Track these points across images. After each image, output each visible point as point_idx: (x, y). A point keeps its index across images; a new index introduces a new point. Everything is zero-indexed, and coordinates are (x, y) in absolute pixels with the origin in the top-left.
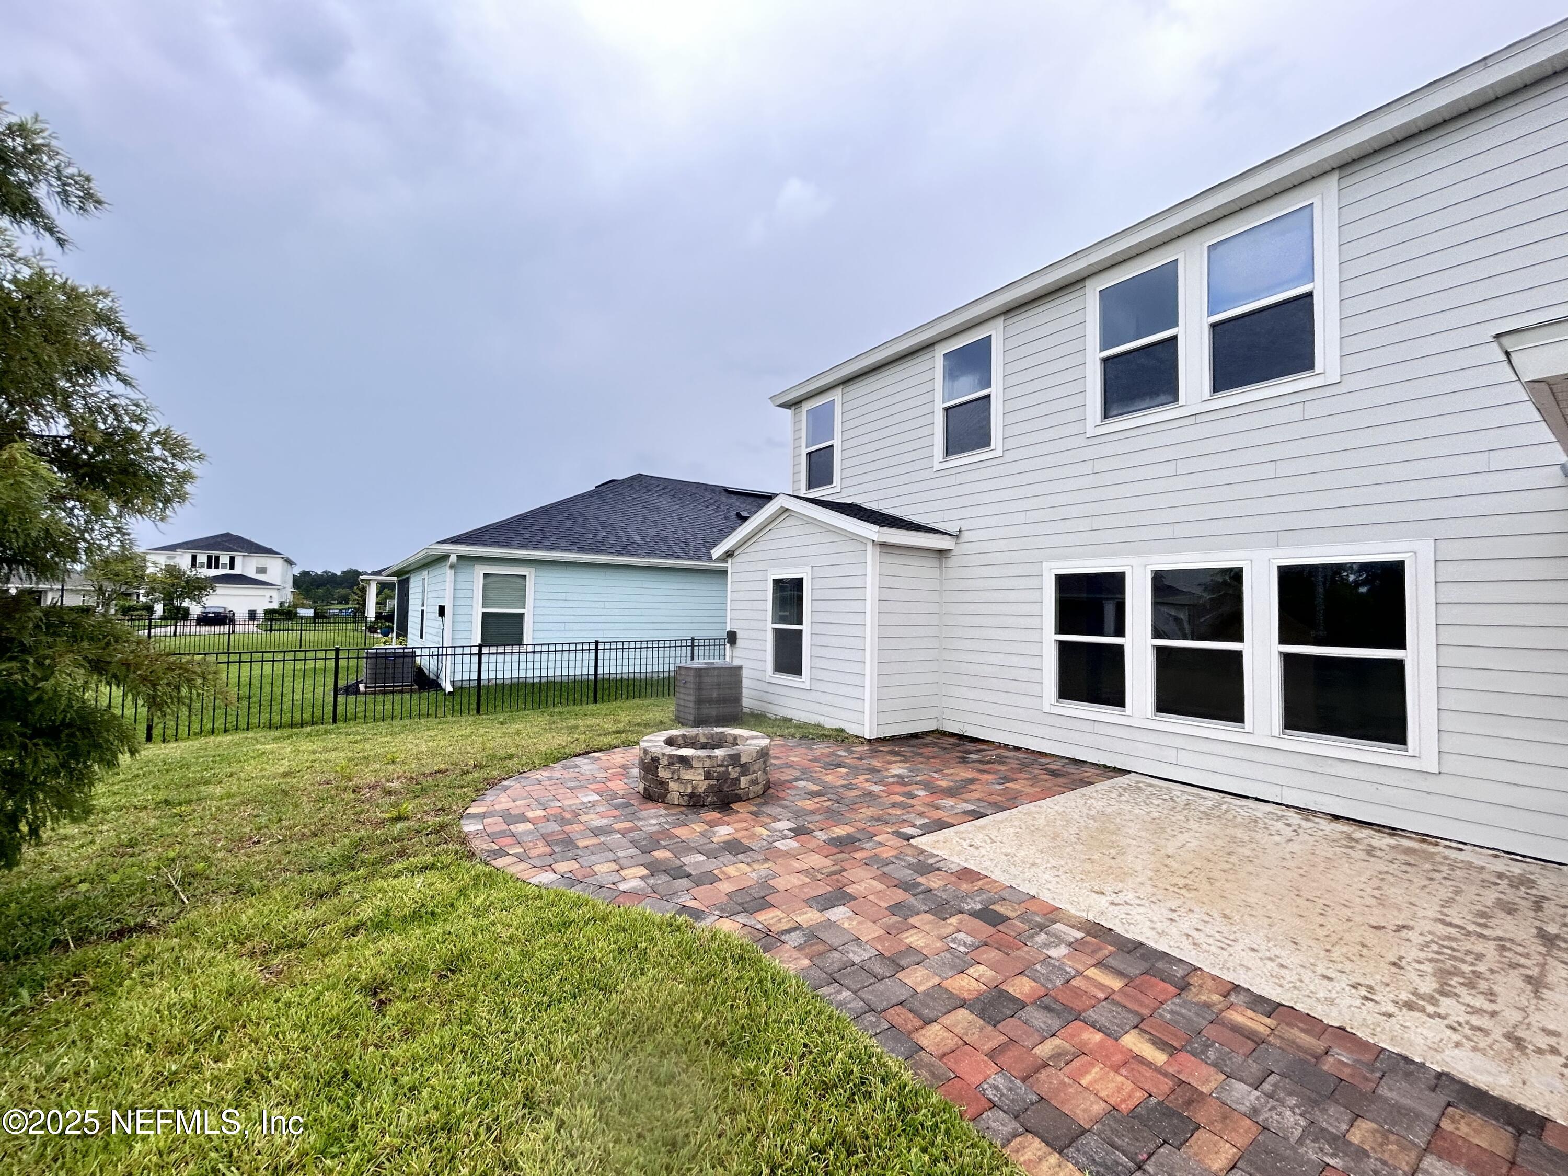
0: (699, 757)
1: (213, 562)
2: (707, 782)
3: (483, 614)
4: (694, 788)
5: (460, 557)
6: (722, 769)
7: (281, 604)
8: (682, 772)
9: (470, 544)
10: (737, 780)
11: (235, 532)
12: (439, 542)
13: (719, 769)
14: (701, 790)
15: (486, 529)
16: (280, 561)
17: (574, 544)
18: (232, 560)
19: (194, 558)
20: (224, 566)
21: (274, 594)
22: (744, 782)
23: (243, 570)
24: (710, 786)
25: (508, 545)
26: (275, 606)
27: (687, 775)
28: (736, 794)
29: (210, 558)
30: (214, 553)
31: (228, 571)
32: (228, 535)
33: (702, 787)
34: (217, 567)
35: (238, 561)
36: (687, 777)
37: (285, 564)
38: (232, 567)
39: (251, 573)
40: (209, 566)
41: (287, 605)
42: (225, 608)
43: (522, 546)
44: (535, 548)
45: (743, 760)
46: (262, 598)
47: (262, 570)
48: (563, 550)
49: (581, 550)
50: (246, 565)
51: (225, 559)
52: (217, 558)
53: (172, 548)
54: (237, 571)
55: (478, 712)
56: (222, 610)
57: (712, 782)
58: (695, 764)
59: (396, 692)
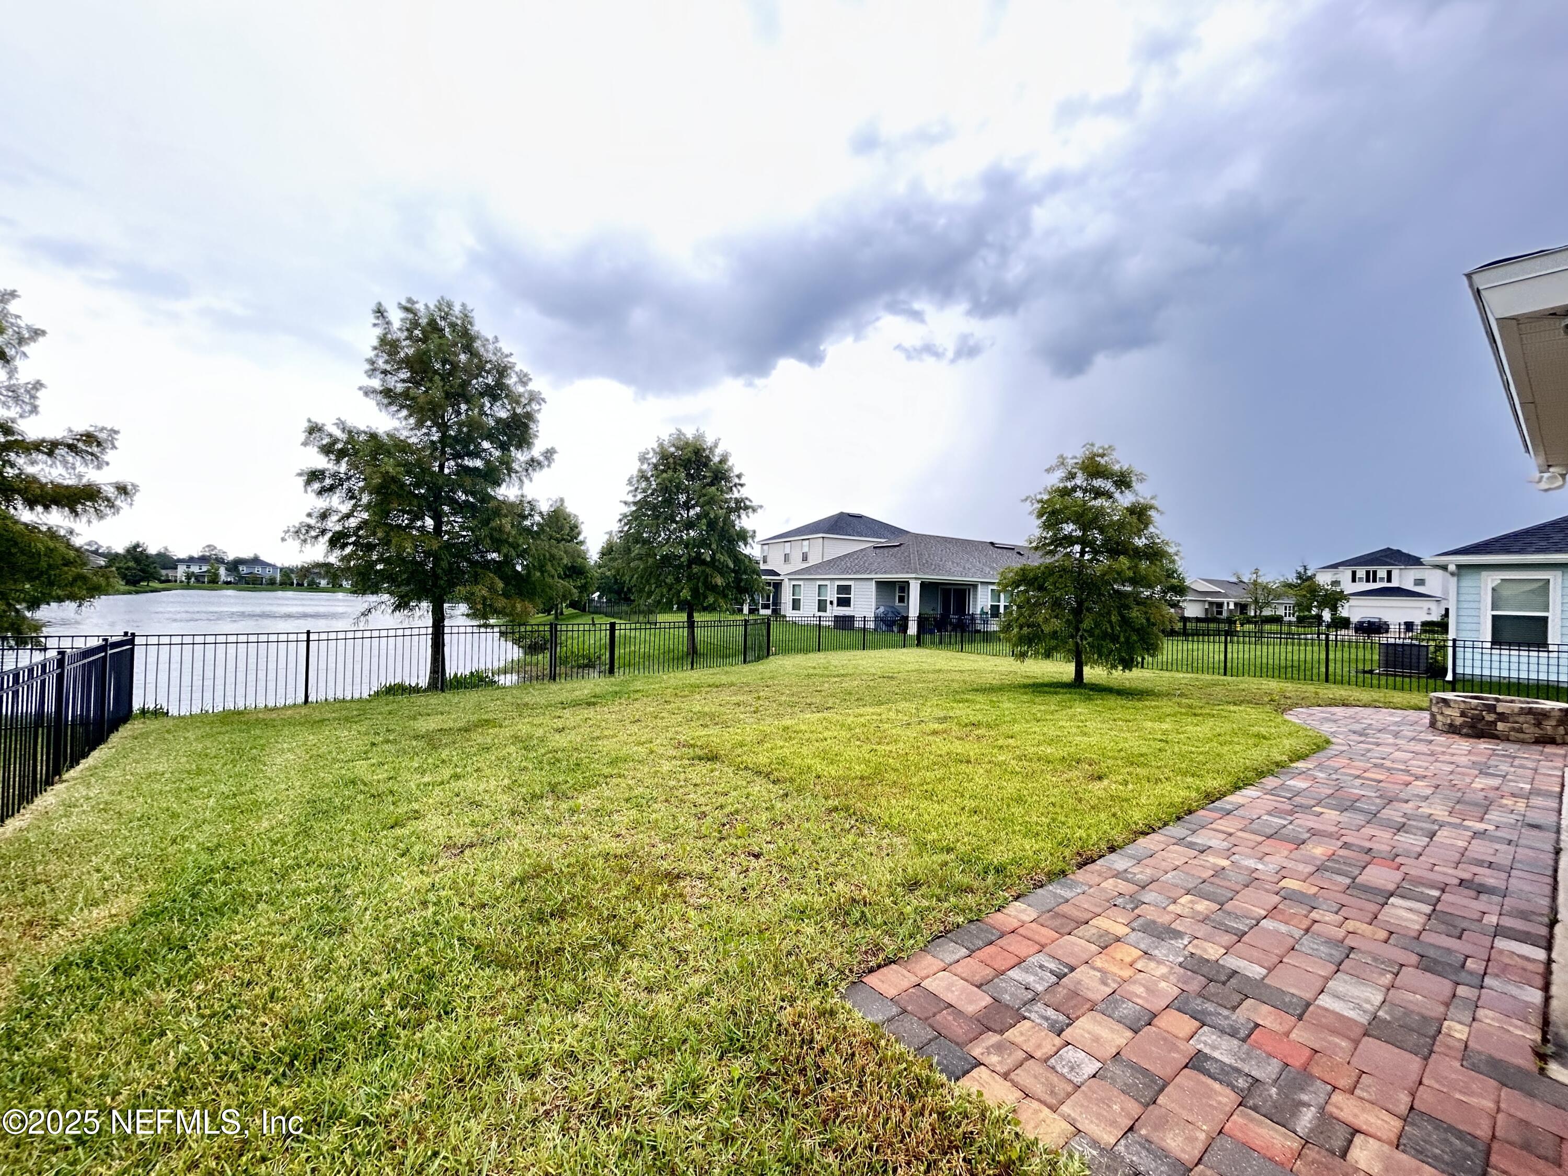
0: (1456, 701)
1: (1371, 577)
2: (1462, 719)
3: (1494, 616)
4: (1453, 721)
6: (1477, 712)
8: (1445, 709)
10: (1494, 723)
11: (1394, 547)
13: (1473, 712)
14: (1458, 723)
16: (1440, 572)
18: (1389, 573)
19: (1354, 573)
20: (1382, 579)
21: (1433, 606)
22: (1501, 726)
23: (1400, 582)
24: (1465, 721)
26: (1433, 617)
28: (1492, 733)
29: (1368, 573)
30: (1354, 568)
31: (1385, 584)
32: (1388, 549)
33: (1459, 721)
34: (1375, 581)
35: (1395, 573)
36: (1448, 713)
37: (1444, 575)
38: (1389, 580)
39: (1409, 586)
40: (1368, 580)
42: (1379, 618)
44: (1558, 552)
45: (1500, 710)
46: (1419, 610)
47: (1420, 582)
50: (1403, 578)
51: (1382, 573)
52: (1375, 573)
53: (1335, 566)
54: (1395, 584)
56: (1373, 620)
57: (1467, 719)
59: (1403, 676)
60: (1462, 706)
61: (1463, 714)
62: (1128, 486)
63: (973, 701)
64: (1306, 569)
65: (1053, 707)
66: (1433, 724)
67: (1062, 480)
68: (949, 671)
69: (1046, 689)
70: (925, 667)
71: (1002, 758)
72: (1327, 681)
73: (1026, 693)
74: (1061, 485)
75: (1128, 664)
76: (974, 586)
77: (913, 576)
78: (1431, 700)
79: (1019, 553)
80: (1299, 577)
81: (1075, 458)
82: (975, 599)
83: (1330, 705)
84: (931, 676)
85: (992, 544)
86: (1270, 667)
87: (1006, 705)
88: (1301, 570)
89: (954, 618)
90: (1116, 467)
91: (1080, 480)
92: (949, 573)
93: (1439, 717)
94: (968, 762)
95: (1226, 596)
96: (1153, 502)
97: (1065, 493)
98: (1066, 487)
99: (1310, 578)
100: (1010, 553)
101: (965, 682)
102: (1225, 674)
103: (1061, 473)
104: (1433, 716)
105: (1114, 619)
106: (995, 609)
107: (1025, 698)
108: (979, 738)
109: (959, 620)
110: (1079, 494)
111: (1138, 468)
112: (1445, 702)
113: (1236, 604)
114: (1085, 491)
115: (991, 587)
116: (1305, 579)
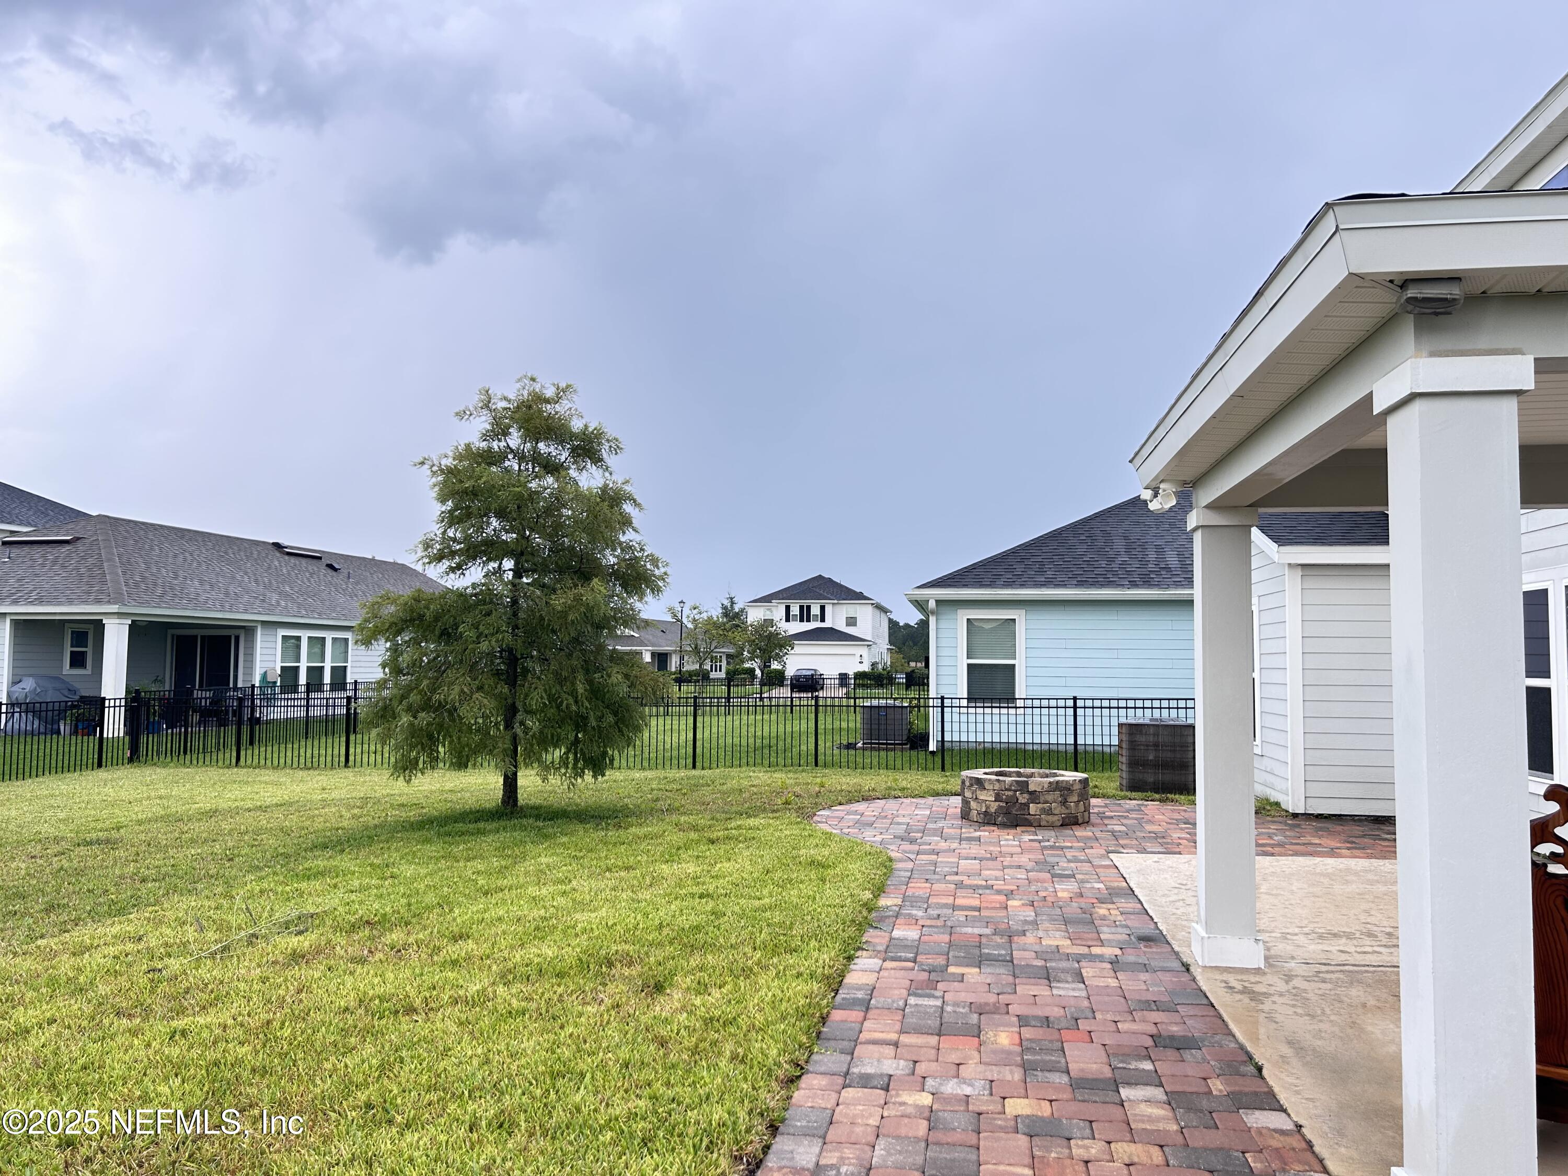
0: (990, 780)
1: (805, 614)
2: (997, 803)
3: (969, 665)
4: (987, 807)
5: (938, 602)
6: (1010, 793)
7: (874, 665)
8: (978, 792)
9: (950, 586)
10: (1026, 805)
11: (826, 574)
12: (918, 587)
13: (1007, 793)
14: (993, 810)
15: (974, 567)
16: (870, 607)
17: (1075, 576)
18: (823, 608)
19: (788, 608)
20: (815, 617)
21: (864, 651)
22: (1033, 808)
23: (833, 623)
24: (1000, 807)
25: (991, 585)
26: (866, 668)
27: (982, 796)
28: (1026, 819)
29: (801, 607)
30: (805, 602)
31: (818, 624)
32: (820, 577)
33: (994, 807)
34: (809, 620)
35: (828, 609)
36: (982, 798)
37: (878, 612)
38: (823, 620)
39: (841, 625)
40: (802, 620)
41: (880, 667)
42: (815, 670)
43: (1008, 585)
44: (1023, 586)
45: (1032, 788)
46: (851, 657)
47: (852, 622)
48: (1057, 586)
49: (1081, 584)
50: (836, 617)
51: (815, 610)
52: (808, 608)
53: (767, 599)
54: (827, 624)
55: (943, 769)
56: (809, 673)
57: (1001, 804)
58: (987, 786)
59: (887, 750)
60: (997, 787)
61: (998, 798)
62: (597, 460)
63: (334, 872)
64: (733, 603)
65: (496, 863)
66: (965, 815)
67: (485, 437)
68: (236, 811)
69: (460, 826)
70: (176, 808)
71: (474, 988)
72: (816, 765)
73: (427, 841)
74: (484, 445)
75: (598, 765)
76: (248, 630)
77: (114, 608)
78: (963, 782)
79: (330, 566)
80: (726, 615)
81: (506, 399)
82: (250, 655)
83: (850, 802)
84: (199, 828)
85: (277, 546)
86: (744, 749)
87: (408, 870)
88: (727, 603)
89: (202, 696)
90: (577, 425)
91: (514, 440)
92: (194, 601)
93: (973, 804)
94: (411, 1010)
95: (642, 644)
96: (628, 488)
97: (490, 458)
98: (490, 449)
99: (737, 615)
100: (312, 566)
101: (286, 832)
102: (694, 767)
103: (483, 423)
104: (966, 802)
105: (581, 689)
106: (290, 674)
107: (432, 849)
108: (398, 951)
109: (215, 701)
110: (513, 464)
111: (610, 431)
112: (979, 782)
113: (653, 654)
114: (521, 458)
115: (282, 632)
116: (733, 617)
